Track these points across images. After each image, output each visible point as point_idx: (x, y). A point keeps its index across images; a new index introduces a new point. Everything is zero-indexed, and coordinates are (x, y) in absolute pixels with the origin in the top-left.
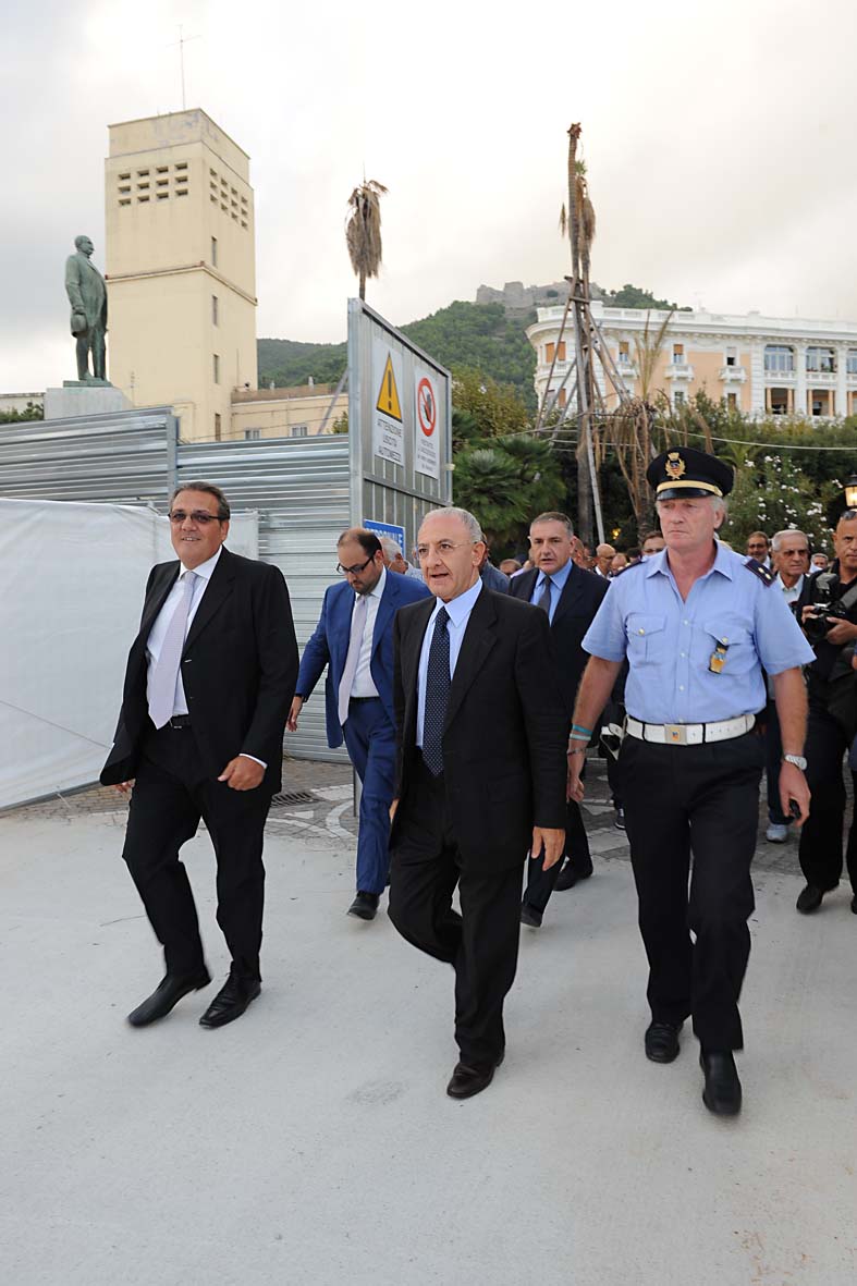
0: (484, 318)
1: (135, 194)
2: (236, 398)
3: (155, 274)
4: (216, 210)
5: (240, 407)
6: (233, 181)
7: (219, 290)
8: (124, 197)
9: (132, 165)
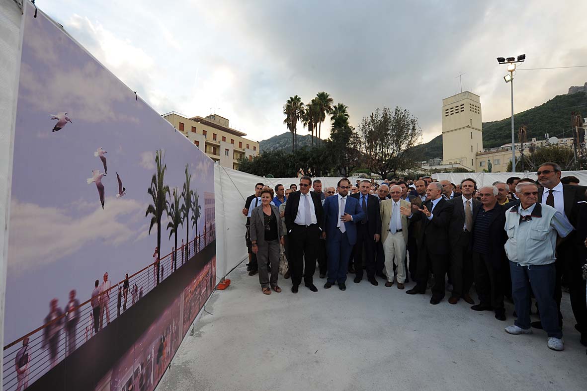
0: (573, 99)
1: (449, 114)
2: (477, 155)
3: (455, 130)
4: (474, 113)
5: (478, 157)
6: (475, 104)
7: (472, 130)
8: (447, 114)
9: (449, 107)
